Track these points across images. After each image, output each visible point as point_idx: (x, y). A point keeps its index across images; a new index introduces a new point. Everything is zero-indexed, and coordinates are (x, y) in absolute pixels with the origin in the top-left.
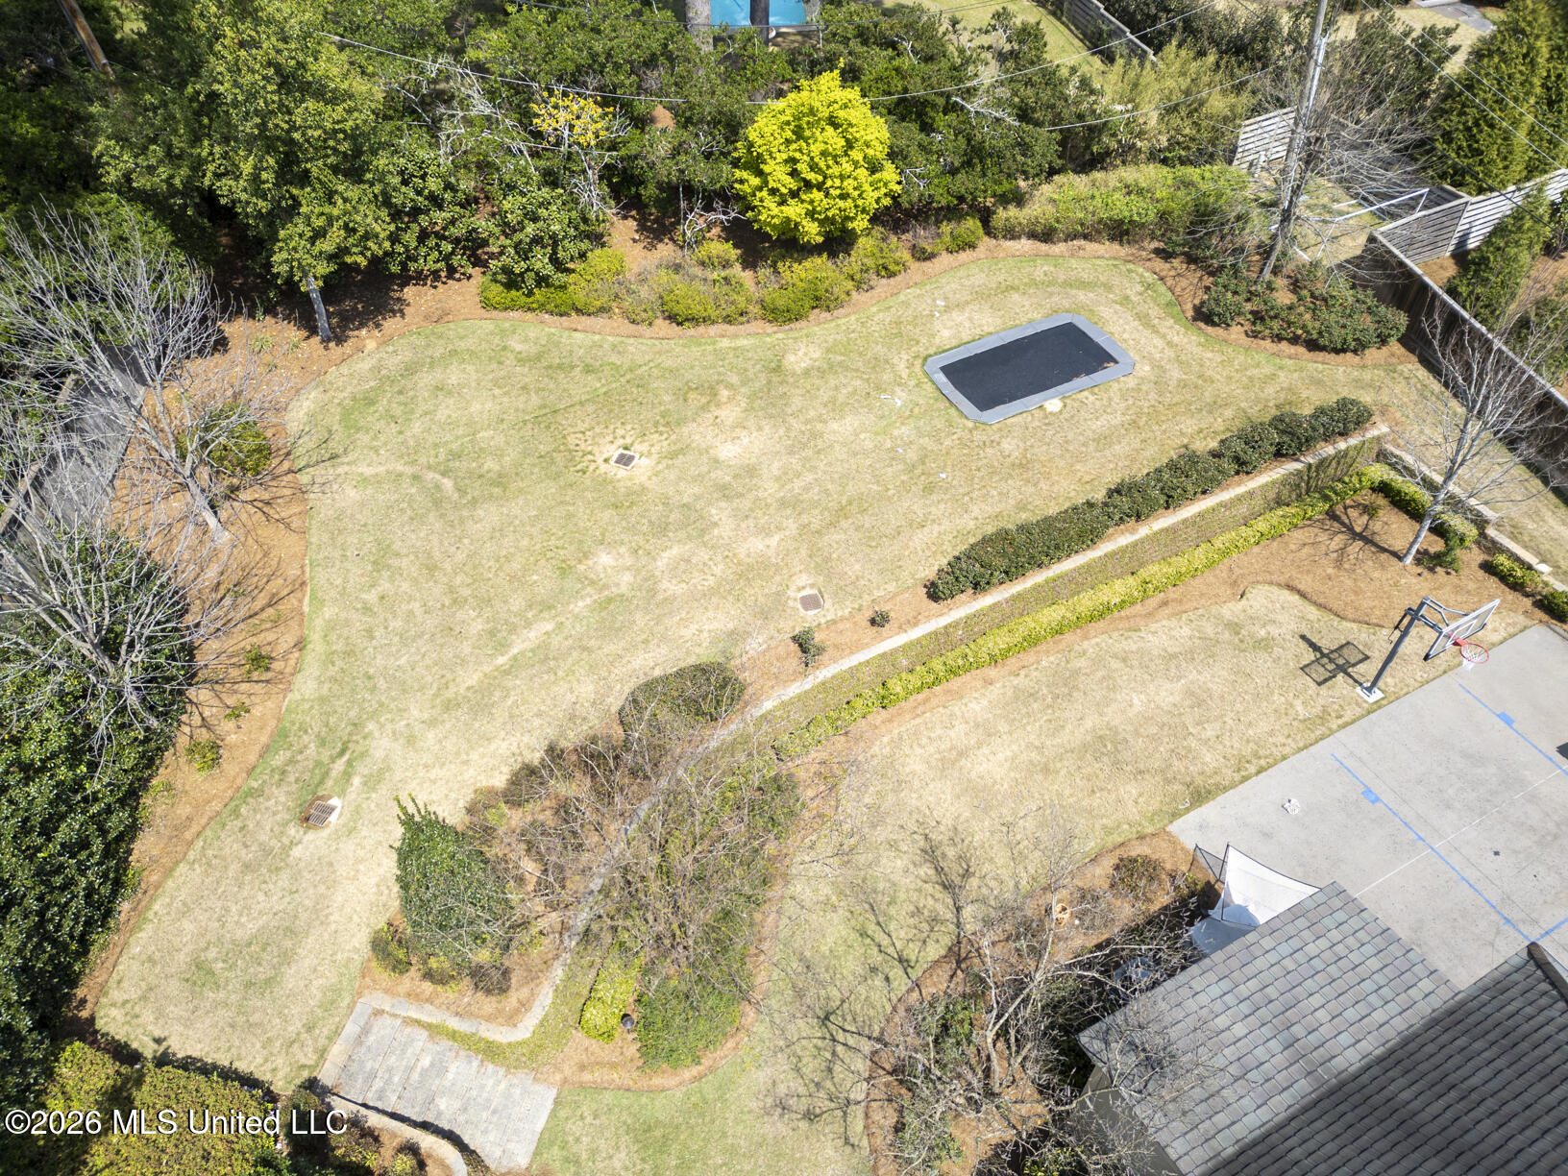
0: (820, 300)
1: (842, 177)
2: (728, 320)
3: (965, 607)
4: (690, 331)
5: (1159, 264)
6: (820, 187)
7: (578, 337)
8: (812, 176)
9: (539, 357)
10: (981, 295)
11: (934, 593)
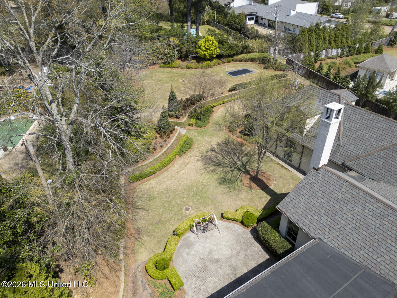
0: (209, 66)
1: (212, 48)
2: (196, 68)
3: (233, 92)
4: (190, 69)
5: (258, 64)
6: (209, 49)
7: (174, 70)
8: (208, 48)
9: (169, 72)
10: (232, 67)
11: (229, 91)
